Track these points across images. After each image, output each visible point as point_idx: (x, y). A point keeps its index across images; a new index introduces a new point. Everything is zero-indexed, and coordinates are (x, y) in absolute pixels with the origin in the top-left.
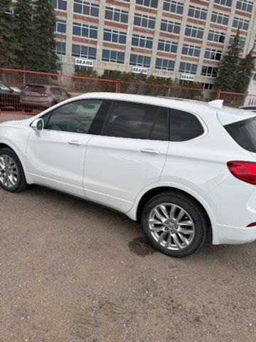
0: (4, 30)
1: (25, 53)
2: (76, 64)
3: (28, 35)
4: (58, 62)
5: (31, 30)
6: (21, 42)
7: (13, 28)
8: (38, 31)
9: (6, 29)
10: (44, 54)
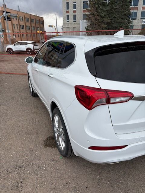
0: (101, 12)
1: (112, 23)
2: (143, 24)
3: (114, 12)
4: (131, 24)
5: (117, 8)
6: (110, 17)
7: (106, 10)
8: (121, 8)
9: (102, 11)
10: (123, 21)
